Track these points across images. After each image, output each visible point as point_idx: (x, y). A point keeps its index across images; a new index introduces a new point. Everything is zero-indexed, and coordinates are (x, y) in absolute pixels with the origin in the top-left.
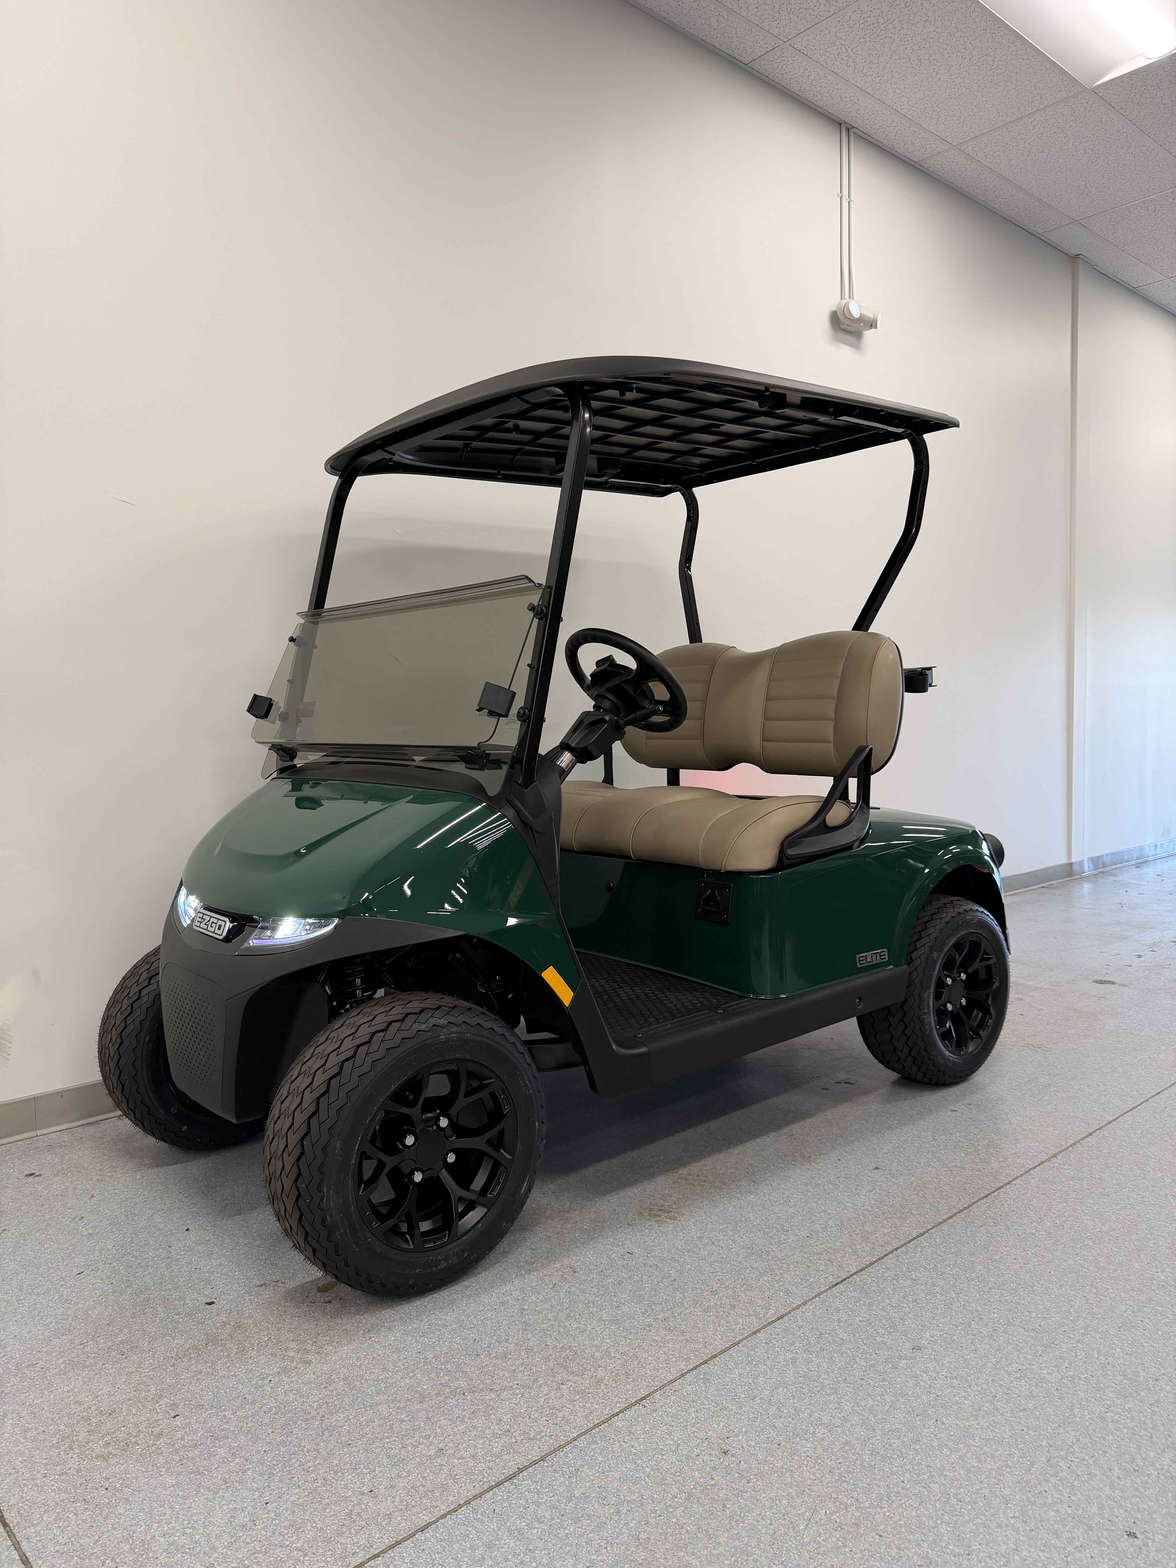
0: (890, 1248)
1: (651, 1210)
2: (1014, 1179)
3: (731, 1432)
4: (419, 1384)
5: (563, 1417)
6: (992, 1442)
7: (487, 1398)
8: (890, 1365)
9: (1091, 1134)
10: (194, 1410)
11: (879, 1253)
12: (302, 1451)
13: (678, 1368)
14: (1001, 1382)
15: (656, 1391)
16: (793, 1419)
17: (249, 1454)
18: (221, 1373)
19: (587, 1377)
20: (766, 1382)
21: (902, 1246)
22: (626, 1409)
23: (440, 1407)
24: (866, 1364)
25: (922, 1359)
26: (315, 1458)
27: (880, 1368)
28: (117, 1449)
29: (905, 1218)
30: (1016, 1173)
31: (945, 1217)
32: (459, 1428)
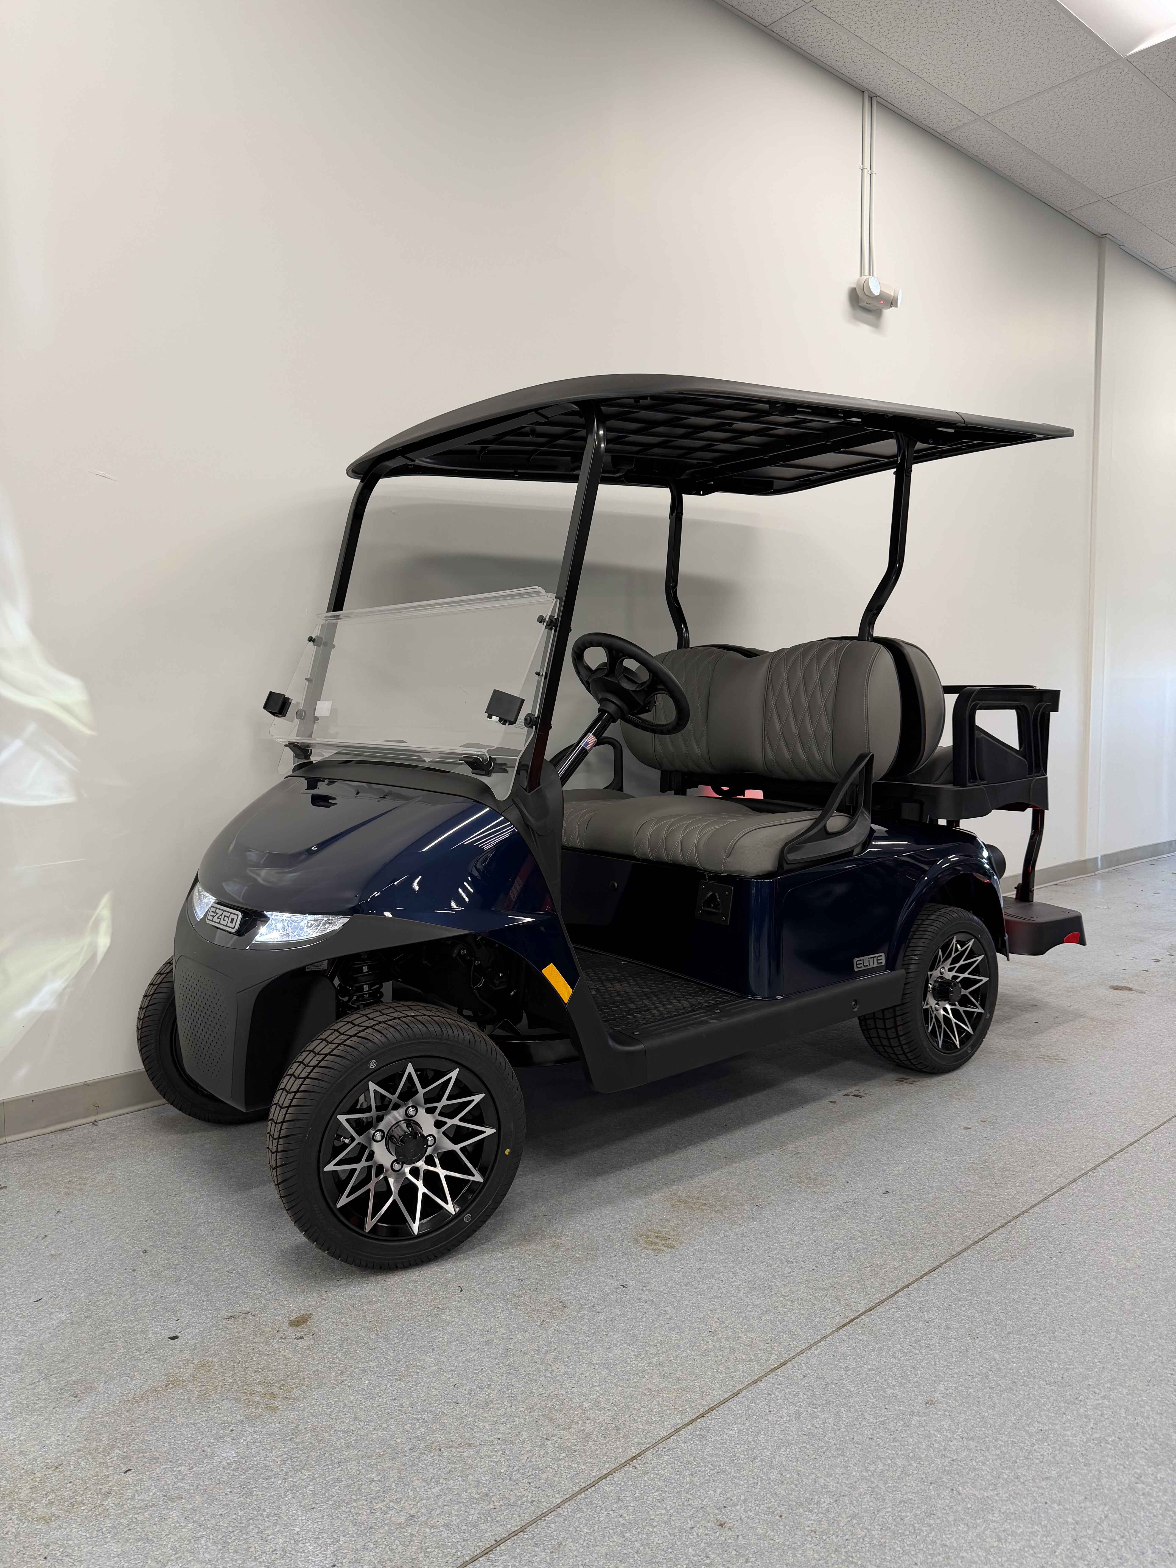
0: (901, 1284)
1: (648, 1237)
2: (1032, 1207)
3: (729, 1500)
4: (392, 1436)
5: (547, 1480)
6: (1013, 1516)
7: (465, 1454)
8: (902, 1423)
9: (1111, 1157)
10: (147, 1465)
11: (889, 1289)
12: (262, 1515)
13: (672, 1422)
14: (1022, 1445)
15: (648, 1449)
16: (796, 1485)
17: (203, 1519)
18: (181, 1420)
19: (573, 1431)
20: (767, 1441)
21: (913, 1282)
22: (615, 1470)
23: (413, 1465)
24: (875, 1421)
25: (936, 1416)
26: (275, 1524)
27: (891, 1426)
28: (61, 1509)
29: (917, 1250)
30: (1033, 1200)
31: (959, 1249)
32: (433, 1490)
